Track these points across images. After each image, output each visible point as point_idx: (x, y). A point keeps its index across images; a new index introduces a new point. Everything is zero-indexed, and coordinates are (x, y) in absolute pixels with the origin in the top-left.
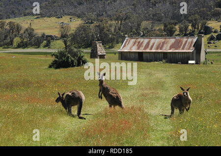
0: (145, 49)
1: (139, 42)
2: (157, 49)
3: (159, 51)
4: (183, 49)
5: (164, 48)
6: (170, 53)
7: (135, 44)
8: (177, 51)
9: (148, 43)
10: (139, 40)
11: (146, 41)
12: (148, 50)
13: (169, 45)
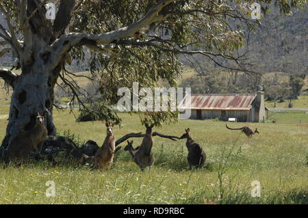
0: (203, 106)
1: (198, 99)
2: (215, 106)
3: (217, 108)
4: (241, 107)
5: (222, 105)
6: (228, 110)
7: (194, 101)
8: (234, 109)
9: (207, 101)
10: (199, 97)
11: (206, 97)
12: (206, 108)
13: (228, 102)
